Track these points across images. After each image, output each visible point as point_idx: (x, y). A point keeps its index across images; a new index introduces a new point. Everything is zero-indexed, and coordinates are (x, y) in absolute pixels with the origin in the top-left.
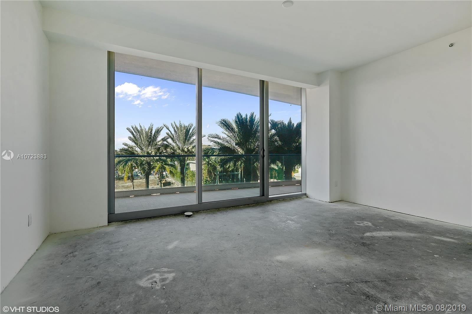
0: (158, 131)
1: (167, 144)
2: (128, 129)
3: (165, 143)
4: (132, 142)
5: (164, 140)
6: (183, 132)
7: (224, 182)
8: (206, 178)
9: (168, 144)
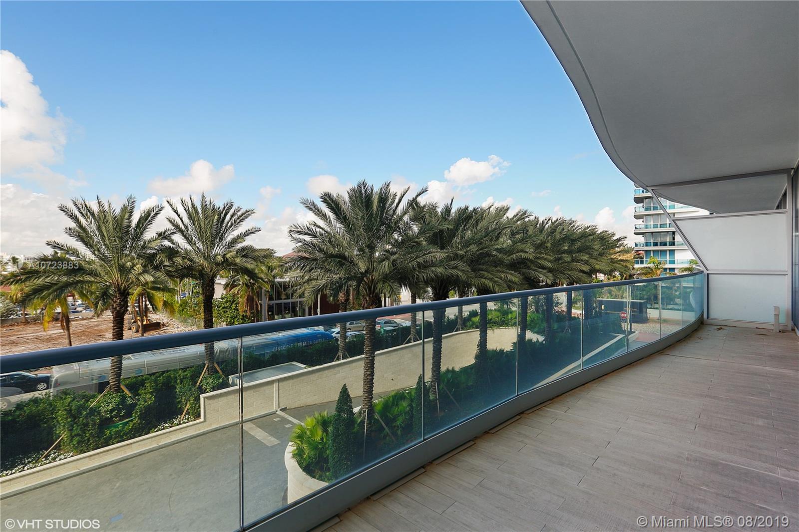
0: (147, 218)
1: (171, 245)
2: (63, 209)
3: (166, 243)
4: (77, 240)
5: (162, 236)
6: (213, 221)
7: (276, 317)
8: (245, 312)
9: (174, 246)
